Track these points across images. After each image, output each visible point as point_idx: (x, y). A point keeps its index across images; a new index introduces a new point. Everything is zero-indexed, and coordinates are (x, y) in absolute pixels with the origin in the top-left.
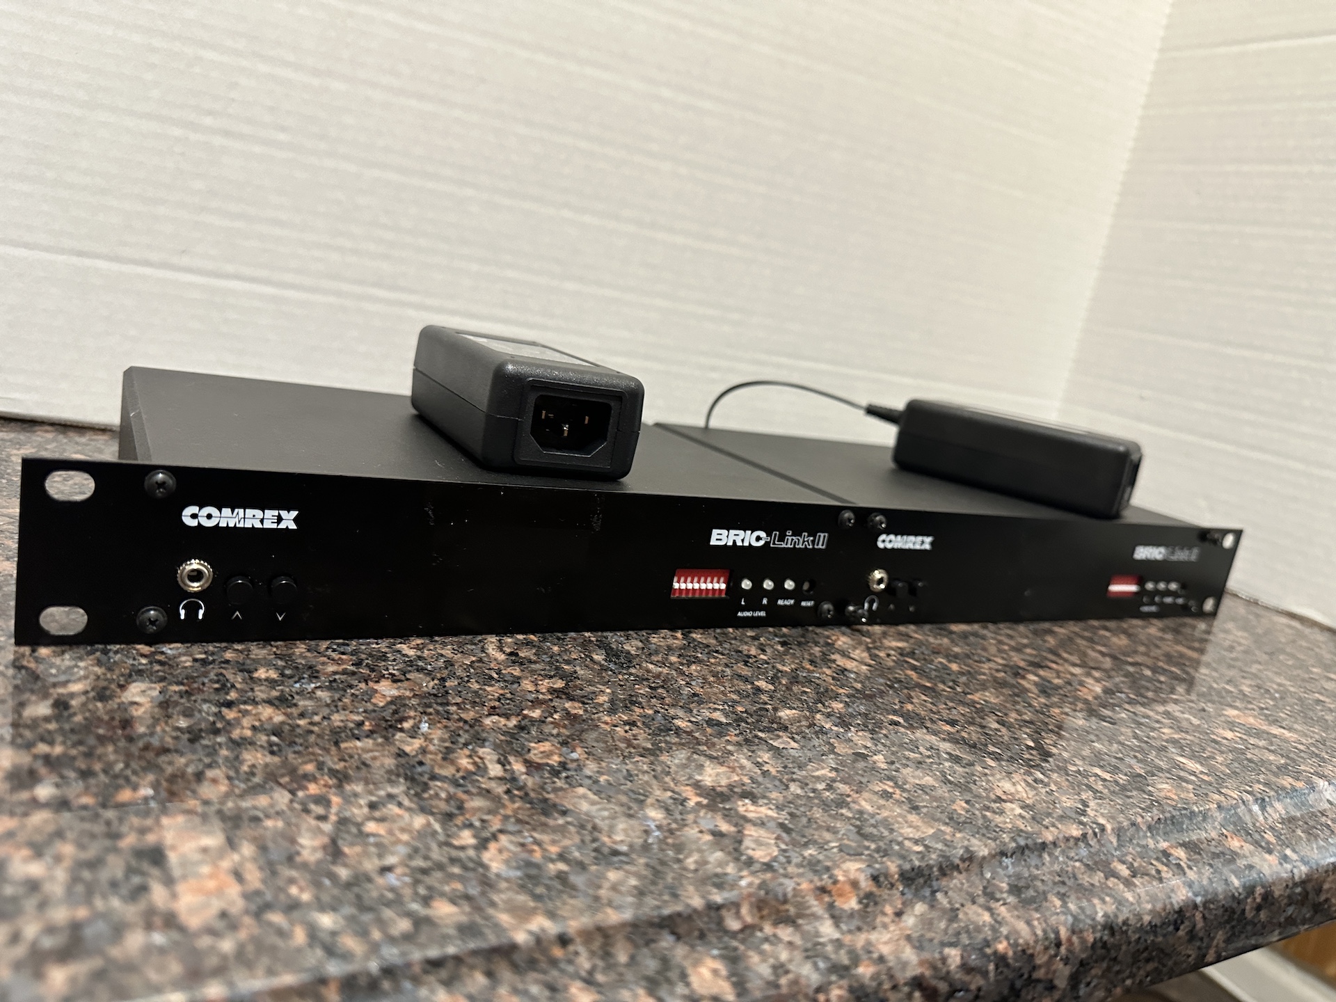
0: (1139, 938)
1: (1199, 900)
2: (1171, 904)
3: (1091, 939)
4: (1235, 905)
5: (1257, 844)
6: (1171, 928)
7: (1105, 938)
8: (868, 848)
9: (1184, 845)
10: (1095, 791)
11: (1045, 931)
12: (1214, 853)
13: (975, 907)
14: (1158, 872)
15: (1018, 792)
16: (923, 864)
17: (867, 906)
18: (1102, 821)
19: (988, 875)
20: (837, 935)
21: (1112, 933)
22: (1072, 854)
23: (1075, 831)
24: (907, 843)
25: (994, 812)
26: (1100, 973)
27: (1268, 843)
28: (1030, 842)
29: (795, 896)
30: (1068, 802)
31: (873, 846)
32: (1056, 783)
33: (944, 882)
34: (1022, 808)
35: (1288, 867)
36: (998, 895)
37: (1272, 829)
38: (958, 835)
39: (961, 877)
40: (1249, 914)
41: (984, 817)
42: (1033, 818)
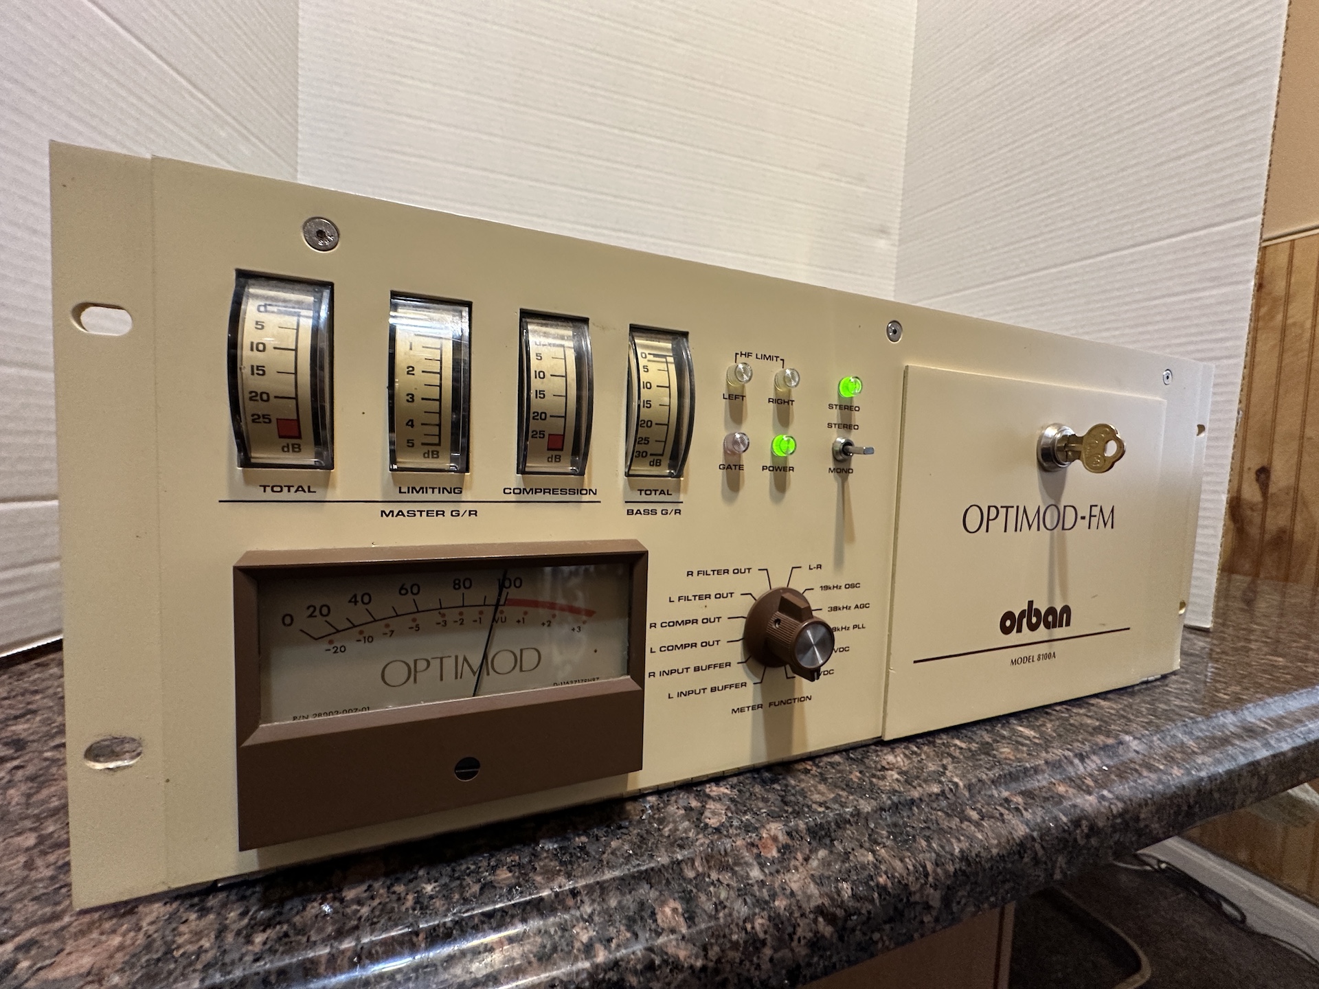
0: (991, 868)
1: (1035, 834)
2: (1013, 839)
3: (951, 869)
4: (1066, 835)
5: (1079, 788)
6: (1016, 857)
7: (964, 868)
8: (787, 812)
9: (1022, 793)
10: (953, 757)
11: (914, 866)
12: (1044, 798)
13: (862, 851)
14: (1002, 815)
15: (897, 762)
16: (824, 821)
17: (784, 854)
18: (956, 780)
19: (872, 826)
20: (762, 877)
21: (969, 864)
22: (935, 805)
23: (936, 789)
24: (814, 806)
25: (879, 778)
26: (966, 894)
27: (1088, 786)
28: (902, 799)
29: (732, 850)
30: (932, 767)
31: (790, 810)
32: (925, 753)
33: (839, 833)
34: (899, 774)
35: (1106, 804)
36: (880, 840)
37: (1091, 775)
38: (851, 797)
39: (852, 828)
40: (1082, 842)
41: (871, 782)
42: (906, 781)
